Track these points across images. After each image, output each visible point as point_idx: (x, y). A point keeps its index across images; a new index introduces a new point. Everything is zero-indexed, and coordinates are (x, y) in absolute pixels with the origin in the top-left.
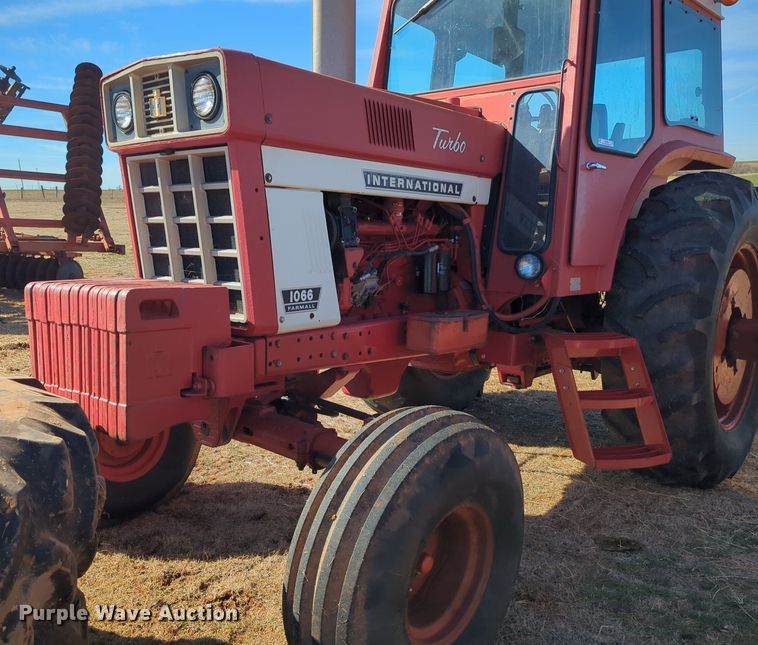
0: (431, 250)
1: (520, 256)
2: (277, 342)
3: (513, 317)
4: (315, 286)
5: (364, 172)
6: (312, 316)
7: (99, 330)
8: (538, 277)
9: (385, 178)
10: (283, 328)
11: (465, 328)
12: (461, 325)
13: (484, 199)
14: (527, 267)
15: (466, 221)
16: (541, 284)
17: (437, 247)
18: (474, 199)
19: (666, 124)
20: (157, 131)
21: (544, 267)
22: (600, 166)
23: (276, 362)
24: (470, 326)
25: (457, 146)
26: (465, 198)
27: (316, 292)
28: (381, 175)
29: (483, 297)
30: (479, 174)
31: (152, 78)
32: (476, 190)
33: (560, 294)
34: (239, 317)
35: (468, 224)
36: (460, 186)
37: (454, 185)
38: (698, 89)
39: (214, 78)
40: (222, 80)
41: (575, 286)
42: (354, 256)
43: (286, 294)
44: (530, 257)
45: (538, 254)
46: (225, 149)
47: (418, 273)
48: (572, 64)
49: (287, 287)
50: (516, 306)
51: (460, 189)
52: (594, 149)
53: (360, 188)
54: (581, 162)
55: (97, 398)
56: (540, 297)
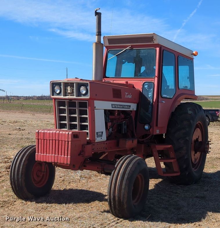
0: (123, 122)
1: (145, 124)
2: (94, 144)
3: (143, 140)
4: (102, 131)
5: (112, 105)
6: (101, 138)
7: (62, 141)
8: (149, 130)
9: (115, 106)
10: (96, 141)
11: (133, 142)
12: (132, 141)
13: (135, 109)
14: (146, 127)
15: (131, 115)
16: (150, 131)
17: (125, 122)
18: (133, 109)
19: (179, 89)
20: (68, 95)
21: (151, 127)
22: (164, 102)
23: (94, 149)
24: (134, 141)
25: (130, 97)
26: (131, 109)
27: (102, 132)
28: (115, 105)
29: (135, 135)
30: (134, 103)
31: (68, 84)
32: (133, 107)
33: (154, 134)
34: (88, 139)
35: (132, 116)
36: (130, 106)
37: (129, 106)
38: (188, 77)
39: (86, 87)
40: (89, 88)
41: (158, 132)
42: (109, 124)
43: (97, 133)
44: (147, 124)
45: (149, 124)
46: (87, 101)
47: (120, 128)
48: (156, 77)
49: (97, 132)
50: (144, 137)
51: (130, 107)
52: (162, 97)
53: (111, 108)
54: (159, 101)
55: (61, 156)
56: (149, 135)
